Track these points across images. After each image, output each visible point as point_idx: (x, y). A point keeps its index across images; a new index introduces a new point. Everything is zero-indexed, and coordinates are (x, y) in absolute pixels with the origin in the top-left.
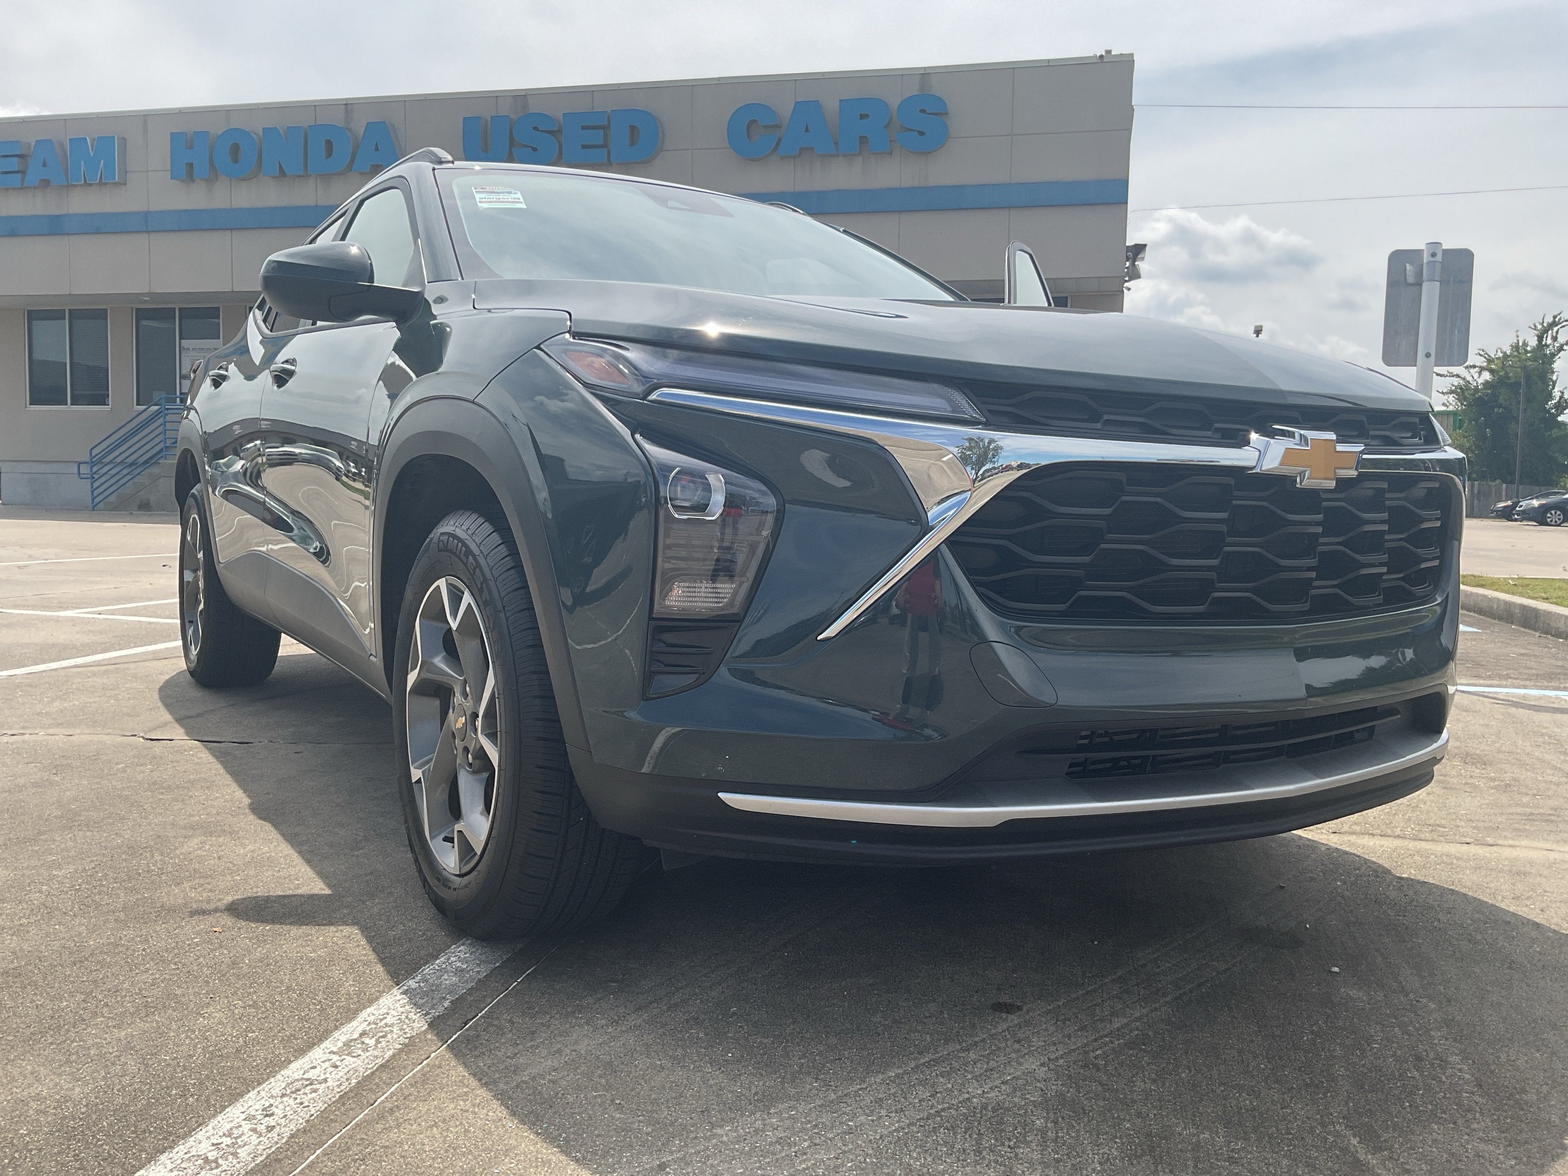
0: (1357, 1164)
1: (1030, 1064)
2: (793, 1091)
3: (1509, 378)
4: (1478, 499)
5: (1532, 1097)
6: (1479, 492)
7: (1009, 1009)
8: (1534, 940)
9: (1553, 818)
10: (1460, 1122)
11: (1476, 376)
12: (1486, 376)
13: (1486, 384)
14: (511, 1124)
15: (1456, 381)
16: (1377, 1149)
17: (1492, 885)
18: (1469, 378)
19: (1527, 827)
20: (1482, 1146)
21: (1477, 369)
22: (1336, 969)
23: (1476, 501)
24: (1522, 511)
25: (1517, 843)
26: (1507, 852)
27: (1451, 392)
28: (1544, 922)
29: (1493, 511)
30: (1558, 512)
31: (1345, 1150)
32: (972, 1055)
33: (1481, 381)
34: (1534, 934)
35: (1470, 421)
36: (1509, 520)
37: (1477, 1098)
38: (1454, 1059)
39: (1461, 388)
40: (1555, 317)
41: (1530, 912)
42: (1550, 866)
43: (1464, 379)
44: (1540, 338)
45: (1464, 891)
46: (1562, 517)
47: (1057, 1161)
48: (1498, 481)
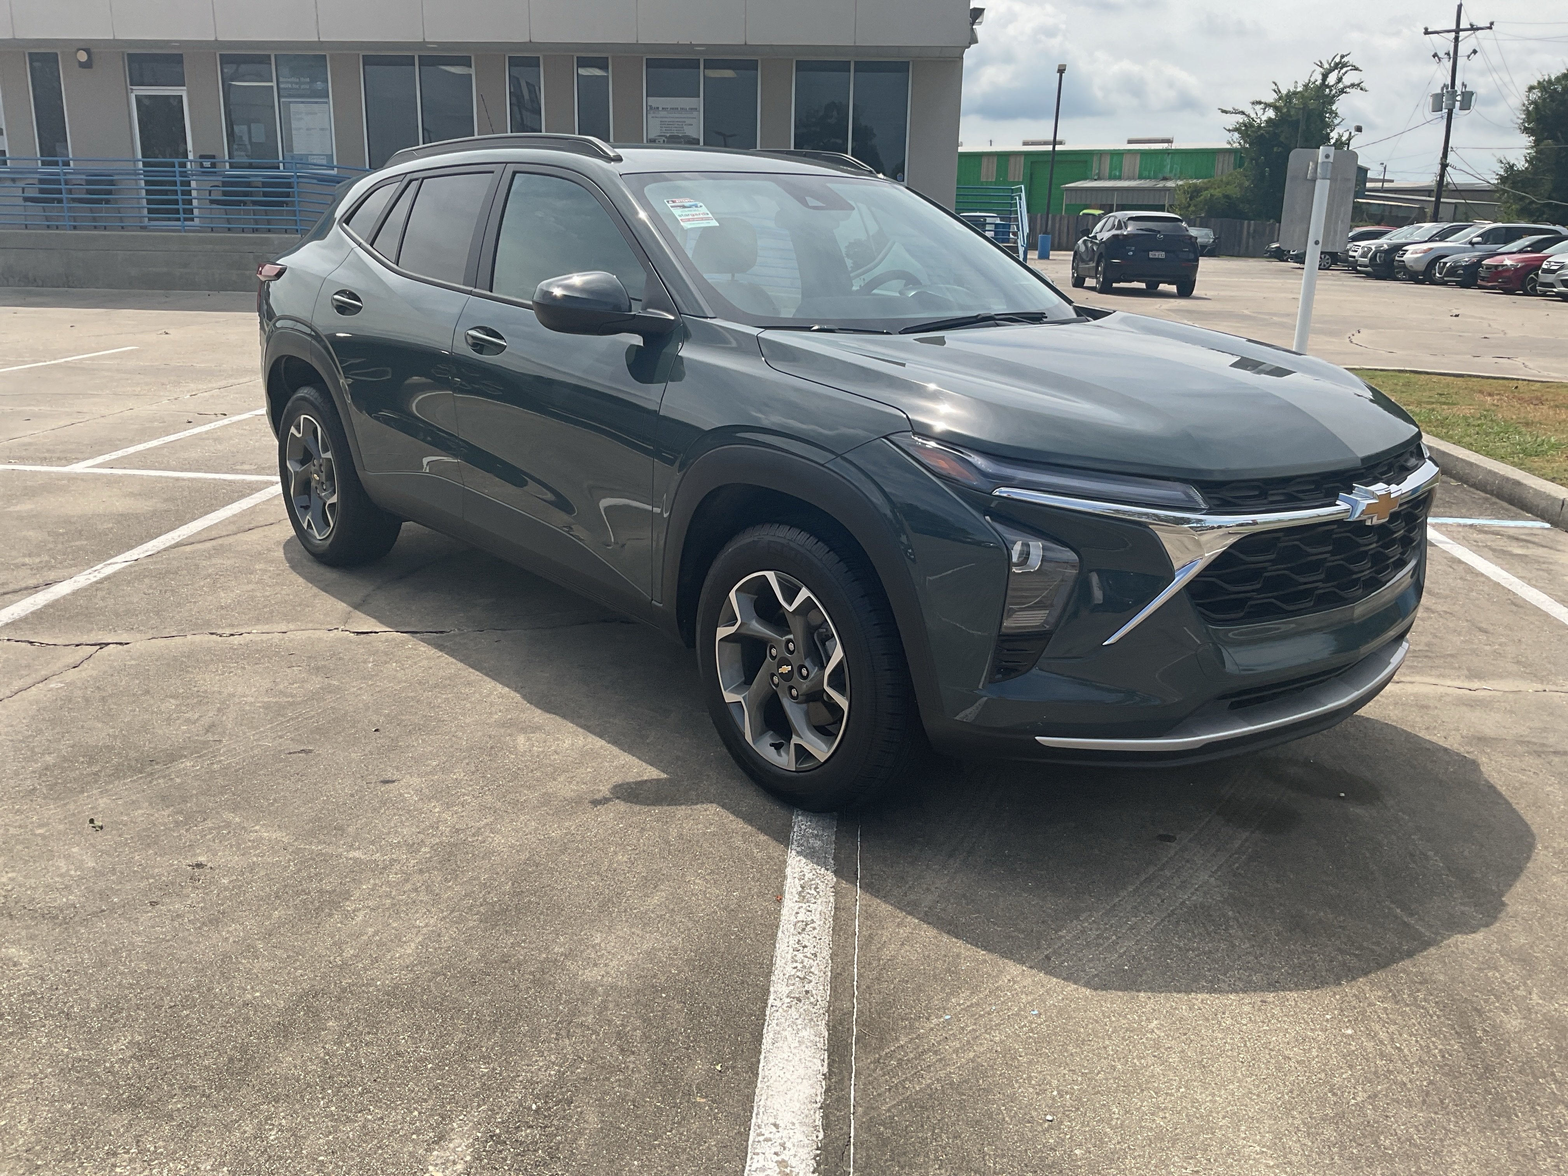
0: (1405, 924)
1: (1204, 876)
2: (1083, 905)
3: (1291, 117)
4: (1253, 237)
5: (1479, 875)
6: (1254, 231)
7: (1169, 839)
8: (1448, 763)
9: (1429, 654)
10: (1447, 894)
11: (1260, 112)
12: (1271, 113)
13: (1269, 121)
14: (945, 938)
15: (1241, 118)
16: (1411, 915)
17: (1409, 719)
18: (1253, 115)
19: (1415, 664)
20: (1462, 908)
21: (1262, 106)
22: (1343, 795)
23: (1251, 240)
24: (1295, 255)
25: (1413, 679)
26: (1410, 689)
27: (1236, 130)
28: (1449, 747)
29: (1267, 251)
30: (1327, 257)
31: (1396, 917)
32: (1167, 873)
33: (1264, 118)
34: (1447, 758)
35: (1252, 160)
36: (1281, 261)
37: (1451, 878)
38: (1431, 853)
39: (1245, 126)
40: (1342, 57)
41: (1437, 738)
42: (1440, 700)
43: (1248, 116)
44: (1325, 76)
45: (1394, 724)
46: (1330, 261)
47: (1253, 936)
48: (1272, 221)
